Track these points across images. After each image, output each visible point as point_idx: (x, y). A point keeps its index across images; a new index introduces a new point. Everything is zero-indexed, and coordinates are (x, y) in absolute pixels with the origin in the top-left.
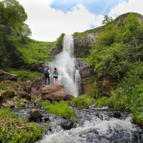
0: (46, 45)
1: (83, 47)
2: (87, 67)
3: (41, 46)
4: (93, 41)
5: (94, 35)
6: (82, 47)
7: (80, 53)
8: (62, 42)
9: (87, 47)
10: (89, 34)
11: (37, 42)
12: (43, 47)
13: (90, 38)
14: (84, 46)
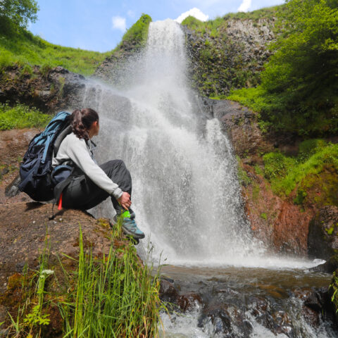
0: (85, 59)
1: (215, 60)
2: (247, 116)
3: (67, 58)
4: (251, 43)
5: (255, 26)
6: (213, 61)
7: (205, 80)
8: (141, 39)
9: (230, 63)
10: (235, 22)
11: (55, 48)
12: (73, 61)
13: (238, 35)
14: (218, 59)
